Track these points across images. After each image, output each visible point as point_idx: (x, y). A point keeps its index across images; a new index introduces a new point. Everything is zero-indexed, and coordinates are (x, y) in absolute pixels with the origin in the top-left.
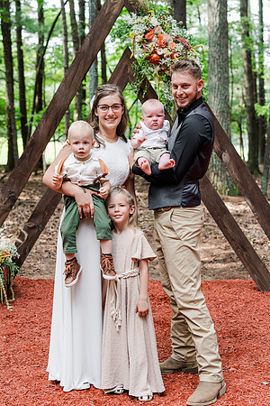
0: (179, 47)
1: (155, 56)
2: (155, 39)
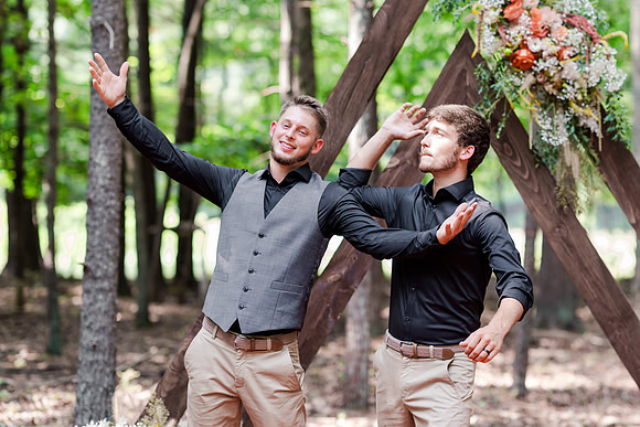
0: (575, 36)
2: (524, 18)
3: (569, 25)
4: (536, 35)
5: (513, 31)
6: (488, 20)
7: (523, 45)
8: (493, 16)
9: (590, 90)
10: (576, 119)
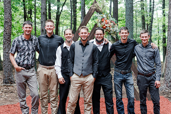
0: (112, 24)
1: (104, 26)
3: (111, 22)
4: (106, 24)
5: (103, 23)
6: (99, 21)
8: (100, 21)
9: (114, 32)
10: (112, 36)
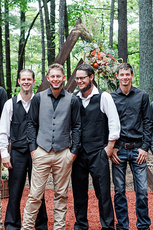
0: (109, 60)
1: (96, 64)
2: (96, 55)
3: (108, 57)
4: (99, 59)
7: (96, 62)
9: (113, 74)
10: (110, 81)
